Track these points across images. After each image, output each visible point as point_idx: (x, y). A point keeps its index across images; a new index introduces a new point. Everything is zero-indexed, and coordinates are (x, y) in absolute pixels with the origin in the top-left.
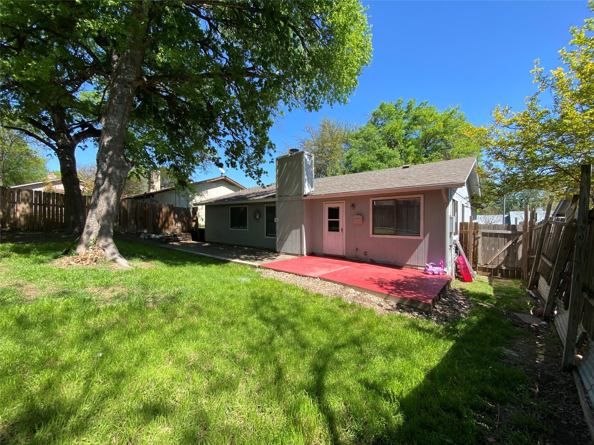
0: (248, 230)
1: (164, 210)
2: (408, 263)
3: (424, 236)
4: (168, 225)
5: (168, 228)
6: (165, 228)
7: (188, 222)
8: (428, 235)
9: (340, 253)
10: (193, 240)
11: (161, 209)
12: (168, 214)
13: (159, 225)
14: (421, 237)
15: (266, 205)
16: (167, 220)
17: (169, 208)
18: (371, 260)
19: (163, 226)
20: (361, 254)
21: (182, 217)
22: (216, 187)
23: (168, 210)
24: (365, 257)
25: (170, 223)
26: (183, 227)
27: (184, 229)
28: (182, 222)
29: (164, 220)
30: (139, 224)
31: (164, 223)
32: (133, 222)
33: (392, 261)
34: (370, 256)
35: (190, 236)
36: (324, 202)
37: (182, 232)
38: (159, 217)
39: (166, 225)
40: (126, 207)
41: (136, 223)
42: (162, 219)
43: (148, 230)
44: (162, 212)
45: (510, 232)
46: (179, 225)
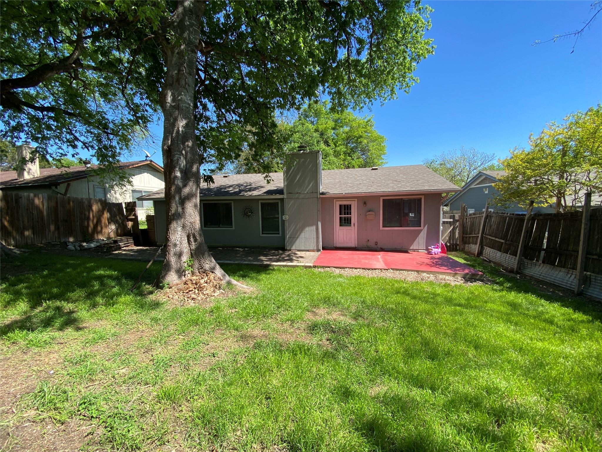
0: (234, 228)
1: (95, 208)
2: (411, 248)
3: (424, 227)
4: (102, 228)
5: (101, 232)
6: (98, 233)
7: (122, 223)
8: (426, 226)
9: (352, 245)
10: (136, 245)
11: (90, 207)
12: (100, 213)
13: (90, 230)
14: (422, 228)
15: (260, 202)
16: (99, 221)
17: (101, 204)
18: (381, 248)
19: (95, 231)
20: (372, 244)
21: (115, 216)
22: (139, 174)
23: (100, 207)
24: (376, 246)
25: (103, 225)
26: (117, 230)
27: (119, 231)
28: (116, 222)
29: (95, 221)
30: (62, 229)
31: (96, 226)
32: (52, 228)
33: (398, 247)
34: (380, 245)
35: (131, 241)
36: (335, 200)
37: (118, 236)
38: (88, 218)
39: (99, 228)
40: (41, 206)
41: (57, 228)
42: (93, 221)
43: (75, 237)
44: (92, 211)
45: (452, 220)
46: (113, 227)
